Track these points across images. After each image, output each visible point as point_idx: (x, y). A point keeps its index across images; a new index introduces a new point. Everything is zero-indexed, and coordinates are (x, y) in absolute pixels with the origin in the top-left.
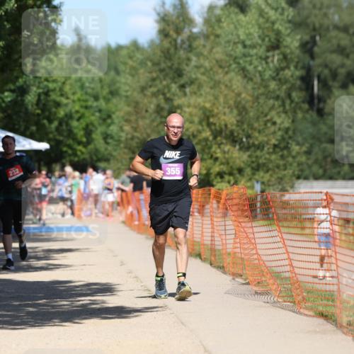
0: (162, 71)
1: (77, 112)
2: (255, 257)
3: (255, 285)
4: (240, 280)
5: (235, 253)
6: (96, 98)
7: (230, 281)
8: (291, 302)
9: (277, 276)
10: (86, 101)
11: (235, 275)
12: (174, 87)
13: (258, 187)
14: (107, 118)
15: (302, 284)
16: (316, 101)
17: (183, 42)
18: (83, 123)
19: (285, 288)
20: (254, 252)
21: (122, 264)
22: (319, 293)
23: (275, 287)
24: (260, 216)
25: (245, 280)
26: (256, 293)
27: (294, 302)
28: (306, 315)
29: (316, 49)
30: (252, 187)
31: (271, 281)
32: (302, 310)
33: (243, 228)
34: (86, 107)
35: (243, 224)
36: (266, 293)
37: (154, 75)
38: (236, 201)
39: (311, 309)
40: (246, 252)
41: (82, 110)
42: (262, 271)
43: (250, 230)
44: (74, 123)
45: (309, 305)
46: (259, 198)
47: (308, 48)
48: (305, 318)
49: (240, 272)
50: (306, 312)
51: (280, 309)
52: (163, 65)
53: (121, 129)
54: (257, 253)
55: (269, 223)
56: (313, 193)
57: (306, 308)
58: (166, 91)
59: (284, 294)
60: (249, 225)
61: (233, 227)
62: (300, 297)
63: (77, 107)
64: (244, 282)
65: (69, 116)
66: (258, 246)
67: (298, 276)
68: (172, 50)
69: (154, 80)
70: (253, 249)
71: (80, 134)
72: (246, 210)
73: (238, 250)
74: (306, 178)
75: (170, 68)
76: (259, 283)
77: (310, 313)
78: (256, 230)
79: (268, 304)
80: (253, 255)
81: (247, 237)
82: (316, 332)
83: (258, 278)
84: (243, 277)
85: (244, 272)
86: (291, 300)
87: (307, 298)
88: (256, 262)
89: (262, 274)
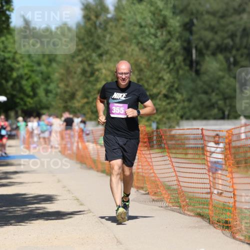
0: (85, 44)
1: (26, 74)
2: (153, 175)
3: (153, 195)
4: (142, 191)
5: (138, 173)
6: (39, 64)
7: (135, 192)
9: (168, 188)
10: (32, 66)
11: (138, 188)
12: (94, 56)
13: (154, 126)
14: (47, 78)
15: (185, 194)
16: (194, 65)
17: (100, 24)
18: (30, 82)
19: (173, 196)
20: (152, 171)
21: (59, 181)
22: (198, 199)
23: (166, 196)
25: (146, 191)
26: (153, 200)
27: (180, 206)
28: (189, 215)
29: (194, 29)
30: (150, 126)
31: (164, 192)
32: (186, 212)
33: (143, 154)
34: (33, 71)
35: (144, 152)
36: (161, 200)
39: (192, 211)
40: (146, 171)
41: (30, 73)
42: (158, 185)
43: (149, 156)
44: (24, 82)
45: (190, 208)
46: (155, 134)
47: (188, 27)
48: (188, 217)
49: (142, 186)
50: (189, 213)
51: (170, 211)
52: (86, 41)
53: (58, 86)
54: (154, 172)
55: (162, 150)
56: (193, 129)
57: (188, 210)
58: (89, 58)
60: (148, 152)
62: (184, 203)
63: (26, 71)
64: (144, 193)
65: (20, 77)
66: (155, 167)
67: (182, 188)
68: (93, 30)
69: (80, 51)
70: (150, 169)
71: (28, 90)
72: (145, 143)
73: (140, 170)
74: (188, 119)
76: (155, 193)
77: (192, 214)
78: (153, 156)
79: (162, 208)
80: (151, 173)
81: (147, 161)
82: (196, 227)
83: (155, 190)
84: (144, 189)
85: (145, 185)
86: (178, 205)
87: (189, 203)
88: (153, 178)
89: (157, 187)
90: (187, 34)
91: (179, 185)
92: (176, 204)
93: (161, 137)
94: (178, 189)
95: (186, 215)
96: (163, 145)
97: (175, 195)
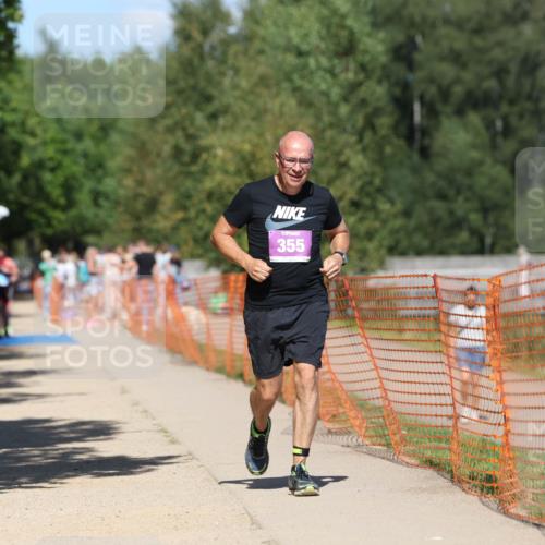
0: (180, 92)
1: (51, 159)
3: (328, 421)
6: (79, 136)
8: (383, 445)
9: (361, 405)
10: (64, 142)
12: (200, 118)
14: (96, 167)
15: (399, 417)
16: (418, 136)
17: (213, 48)
18: (60, 177)
19: (372, 423)
21: (124, 391)
22: (426, 430)
23: (357, 422)
24: (334, 313)
26: (330, 432)
27: (388, 445)
29: (417, 57)
31: (352, 414)
32: (402, 457)
34: (65, 152)
36: (346, 432)
37: (170, 99)
39: (413, 455)
41: (59, 157)
42: (339, 398)
44: (47, 176)
45: (410, 448)
46: (333, 286)
47: (403, 54)
48: (405, 468)
50: (407, 459)
51: (367, 456)
52: (182, 84)
53: (120, 184)
54: (331, 372)
55: (348, 323)
56: (414, 276)
57: (405, 454)
58: (187, 123)
59: (372, 433)
62: (397, 438)
63: (50, 152)
65: (39, 165)
66: (332, 360)
67: (393, 405)
68: (196, 61)
71: (56, 193)
74: (403, 254)
75: (194, 88)
76: (334, 416)
77: (413, 461)
79: (348, 450)
80: (325, 373)
82: (423, 490)
83: (332, 410)
86: (383, 442)
87: (407, 438)
88: (329, 384)
89: (338, 402)
90: (400, 70)
91: (386, 398)
92: (379, 440)
93: (346, 293)
94: (384, 407)
95: (402, 463)
96: (350, 311)
97: (376, 420)
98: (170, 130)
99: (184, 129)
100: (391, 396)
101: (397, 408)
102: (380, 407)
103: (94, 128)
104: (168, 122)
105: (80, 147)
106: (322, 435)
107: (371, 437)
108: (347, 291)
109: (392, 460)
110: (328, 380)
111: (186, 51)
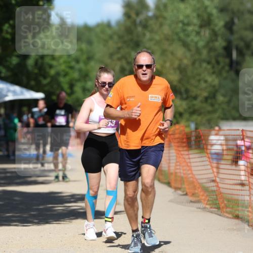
0: (125, 42)
1: (63, 71)
2: (191, 176)
3: (191, 196)
4: (180, 192)
5: (176, 173)
6: (77, 61)
7: (173, 193)
8: (216, 208)
9: (205, 190)
11: (176, 189)
13: (193, 126)
14: (85, 76)
15: (224, 195)
17: (140, 22)
18: (67, 79)
20: (189, 172)
23: (203, 197)
24: (194, 147)
25: (183, 192)
26: (191, 202)
27: (218, 208)
28: (228, 217)
30: (188, 126)
31: (202, 193)
32: (225, 214)
33: (182, 155)
34: (72, 68)
35: (182, 153)
36: (199, 202)
37: (120, 45)
38: (177, 136)
39: (229, 213)
40: (185, 172)
41: (67, 70)
42: (195, 186)
43: (187, 157)
44: (62, 79)
45: (228, 210)
46: (194, 134)
47: (229, 26)
48: (226, 219)
49: (180, 186)
50: (227, 215)
51: (208, 213)
52: (126, 38)
54: (192, 174)
55: (201, 151)
56: (233, 130)
57: (227, 212)
58: (128, 56)
59: (210, 202)
60: (186, 153)
61: (175, 154)
63: (63, 67)
64: (182, 193)
65: (58, 74)
66: (193, 168)
67: (221, 189)
68: (133, 28)
69: (119, 48)
70: (189, 170)
71: (66, 86)
72: (184, 143)
73: (178, 171)
74: (227, 119)
75: (131, 40)
76: (193, 194)
77: (230, 216)
78: (191, 156)
79: (200, 210)
80: (189, 174)
81: (185, 161)
82: (234, 230)
83: (192, 191)
84: (182, 190)
85: (183, 186)
86: (216, 207)
87: (228, 205)
88: (191, 179)
89: (195, 188)
90: (227, 34)
91: (217, 186)
92: (214, 206)
93: (200, 137)
94: (217, 190)
95: (224, 216)
96: (202, 146)
97: (212, 197)
98: (119, 59)
99: (126, 59)
100: (220, 185)
101: (223, 191)
102: (214, 191)
103: (84, 57)
104: (119, 56)
105: (77, 66)
106: (187, 203)
107: (210, 204)
108: (201, 136)
109: (220, 215)
110: (191, 177)
111: (128, 23)
